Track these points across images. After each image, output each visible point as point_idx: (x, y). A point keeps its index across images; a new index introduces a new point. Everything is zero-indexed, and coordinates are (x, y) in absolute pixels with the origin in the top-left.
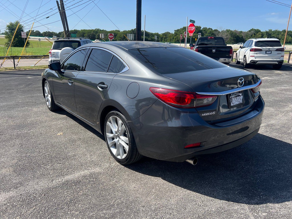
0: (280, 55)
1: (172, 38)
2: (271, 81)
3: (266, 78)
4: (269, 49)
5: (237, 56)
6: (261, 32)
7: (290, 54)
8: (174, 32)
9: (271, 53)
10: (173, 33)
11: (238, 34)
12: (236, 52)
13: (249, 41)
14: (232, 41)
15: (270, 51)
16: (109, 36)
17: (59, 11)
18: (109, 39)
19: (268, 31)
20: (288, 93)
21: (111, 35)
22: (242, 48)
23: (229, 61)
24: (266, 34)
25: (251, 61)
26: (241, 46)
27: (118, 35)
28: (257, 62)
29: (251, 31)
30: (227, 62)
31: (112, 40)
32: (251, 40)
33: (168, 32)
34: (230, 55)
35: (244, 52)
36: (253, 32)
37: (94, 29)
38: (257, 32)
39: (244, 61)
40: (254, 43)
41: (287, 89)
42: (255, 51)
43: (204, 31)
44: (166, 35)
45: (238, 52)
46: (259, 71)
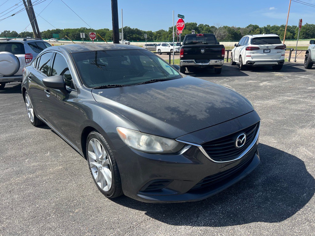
0: (280, 54)
1: (166, 36)
2: (271, 87)
3: (265, 83)
4: (267, 47)
5: (232, 56)
6: (259, 28)
7: (291, 51)
8: (169, 29)
9: (270, 52)
10: (168, 31)
11: (236, 31)
12: (231, 50)
13: (245, 38)
14: (230, 38)
15: (268, 49)
16: (91, 36)
17: (25, 6)
18: (90, 38)
19: (266, 26)
20: (293, 107)
21: (92, 34)
22: (237, 46)
23: (221, 63)
24: (265, 30)
25: (247, 62)
26: (236, 44)
27: (107, 35)
28: (254, 63)
29: (250, 27)
30: (219, 64)
31: (94, 40)
32: (247, 37)
33: (162, 30)
34: (222, 56)
35: (240, 51)
36: (251, 28)
37: (80, 28)
38: (256, 28)
39: (240, 61)
40: (250, 41)
41: (291, 100)
42: (251, 50)
43: (201, 27)
44: (160, 33)
45: (233, 51)
46: (257, 73)
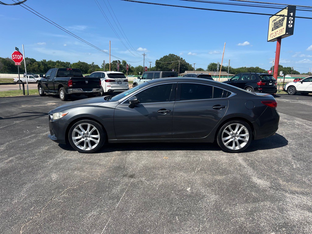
4: (120, 80)
15: (120, 81)
25: (108, 90)
34: (100, 85)
40: (107, 75)
